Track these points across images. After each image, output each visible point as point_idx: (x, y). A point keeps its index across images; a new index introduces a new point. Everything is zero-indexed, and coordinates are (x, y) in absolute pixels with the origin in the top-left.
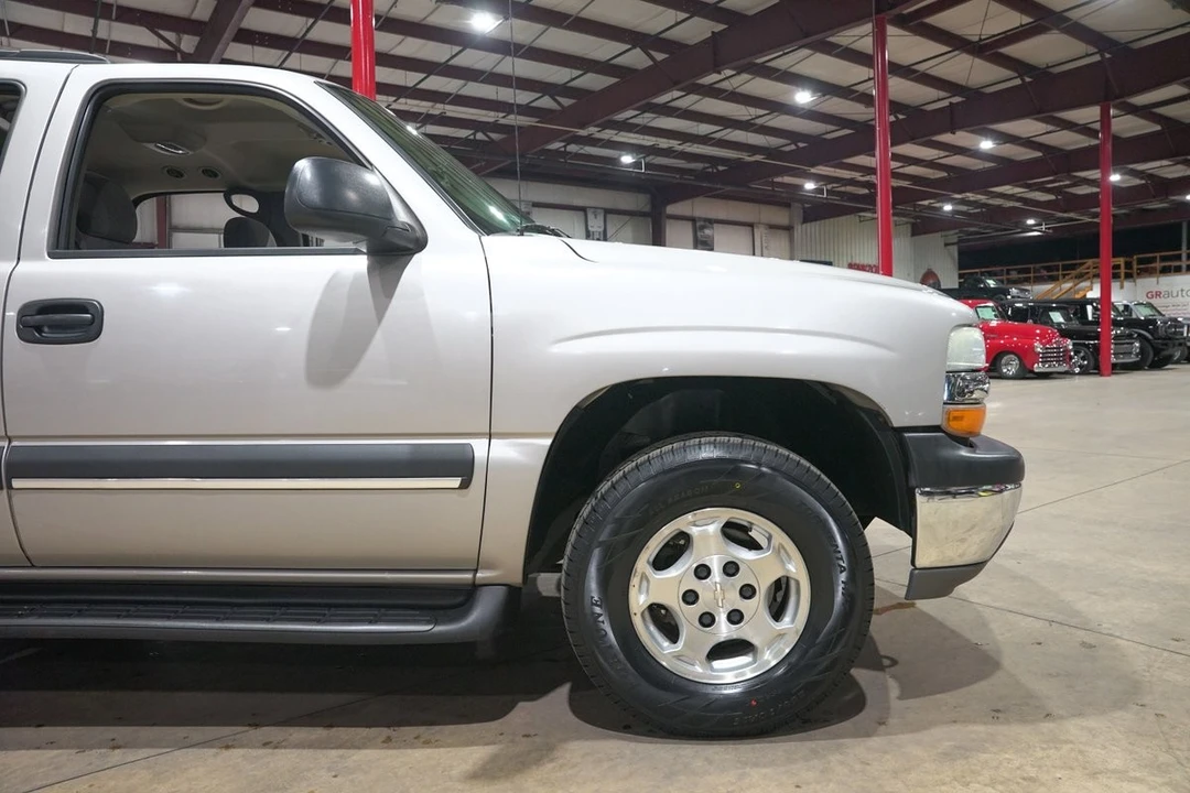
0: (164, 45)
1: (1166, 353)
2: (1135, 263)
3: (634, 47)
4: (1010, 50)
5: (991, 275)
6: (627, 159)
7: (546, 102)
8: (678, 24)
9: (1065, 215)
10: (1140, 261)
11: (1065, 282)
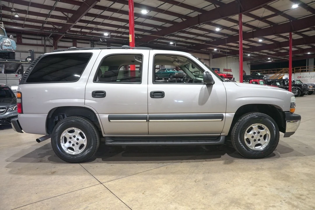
0: (65, 16)
1: (303, 93)
2: (295, 69)
3: (179, 18)
4: (269, 19)
5: (259, 72)
6: (171, 43)
7: (155, 30)
8: (191, 13)
9: (278, 57)
10: (296, 69)
11: (278, 74)
